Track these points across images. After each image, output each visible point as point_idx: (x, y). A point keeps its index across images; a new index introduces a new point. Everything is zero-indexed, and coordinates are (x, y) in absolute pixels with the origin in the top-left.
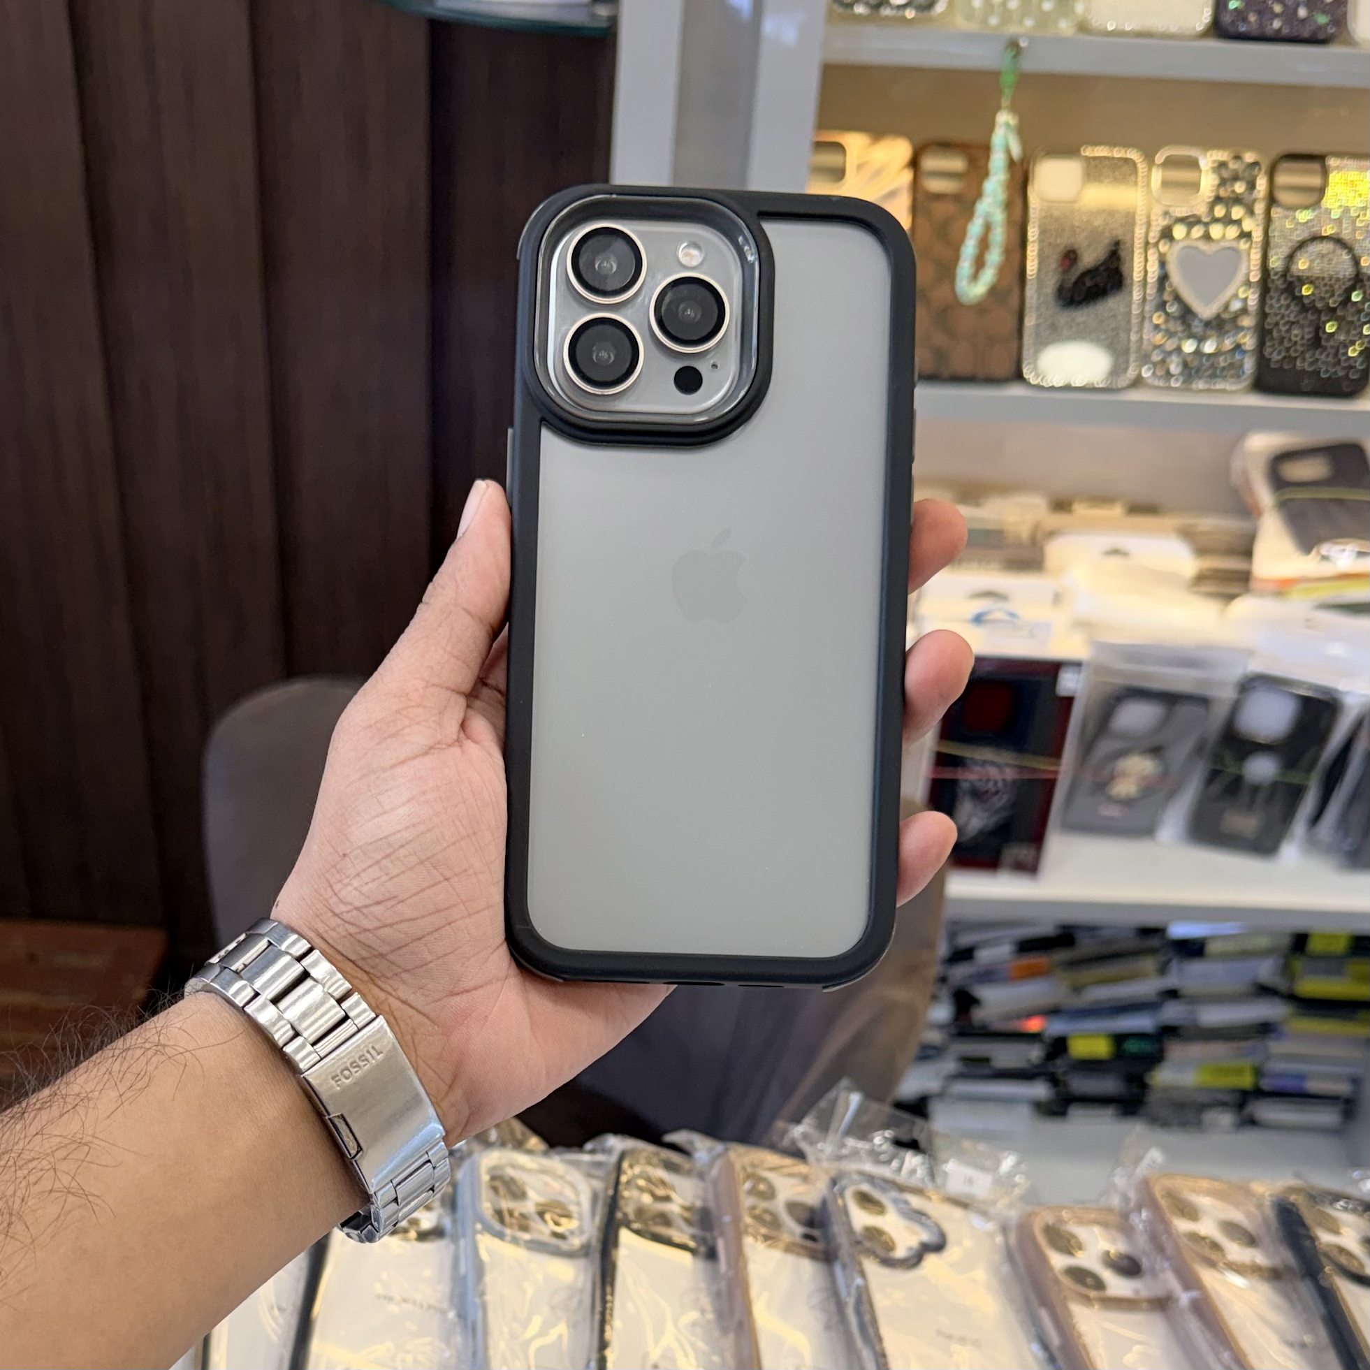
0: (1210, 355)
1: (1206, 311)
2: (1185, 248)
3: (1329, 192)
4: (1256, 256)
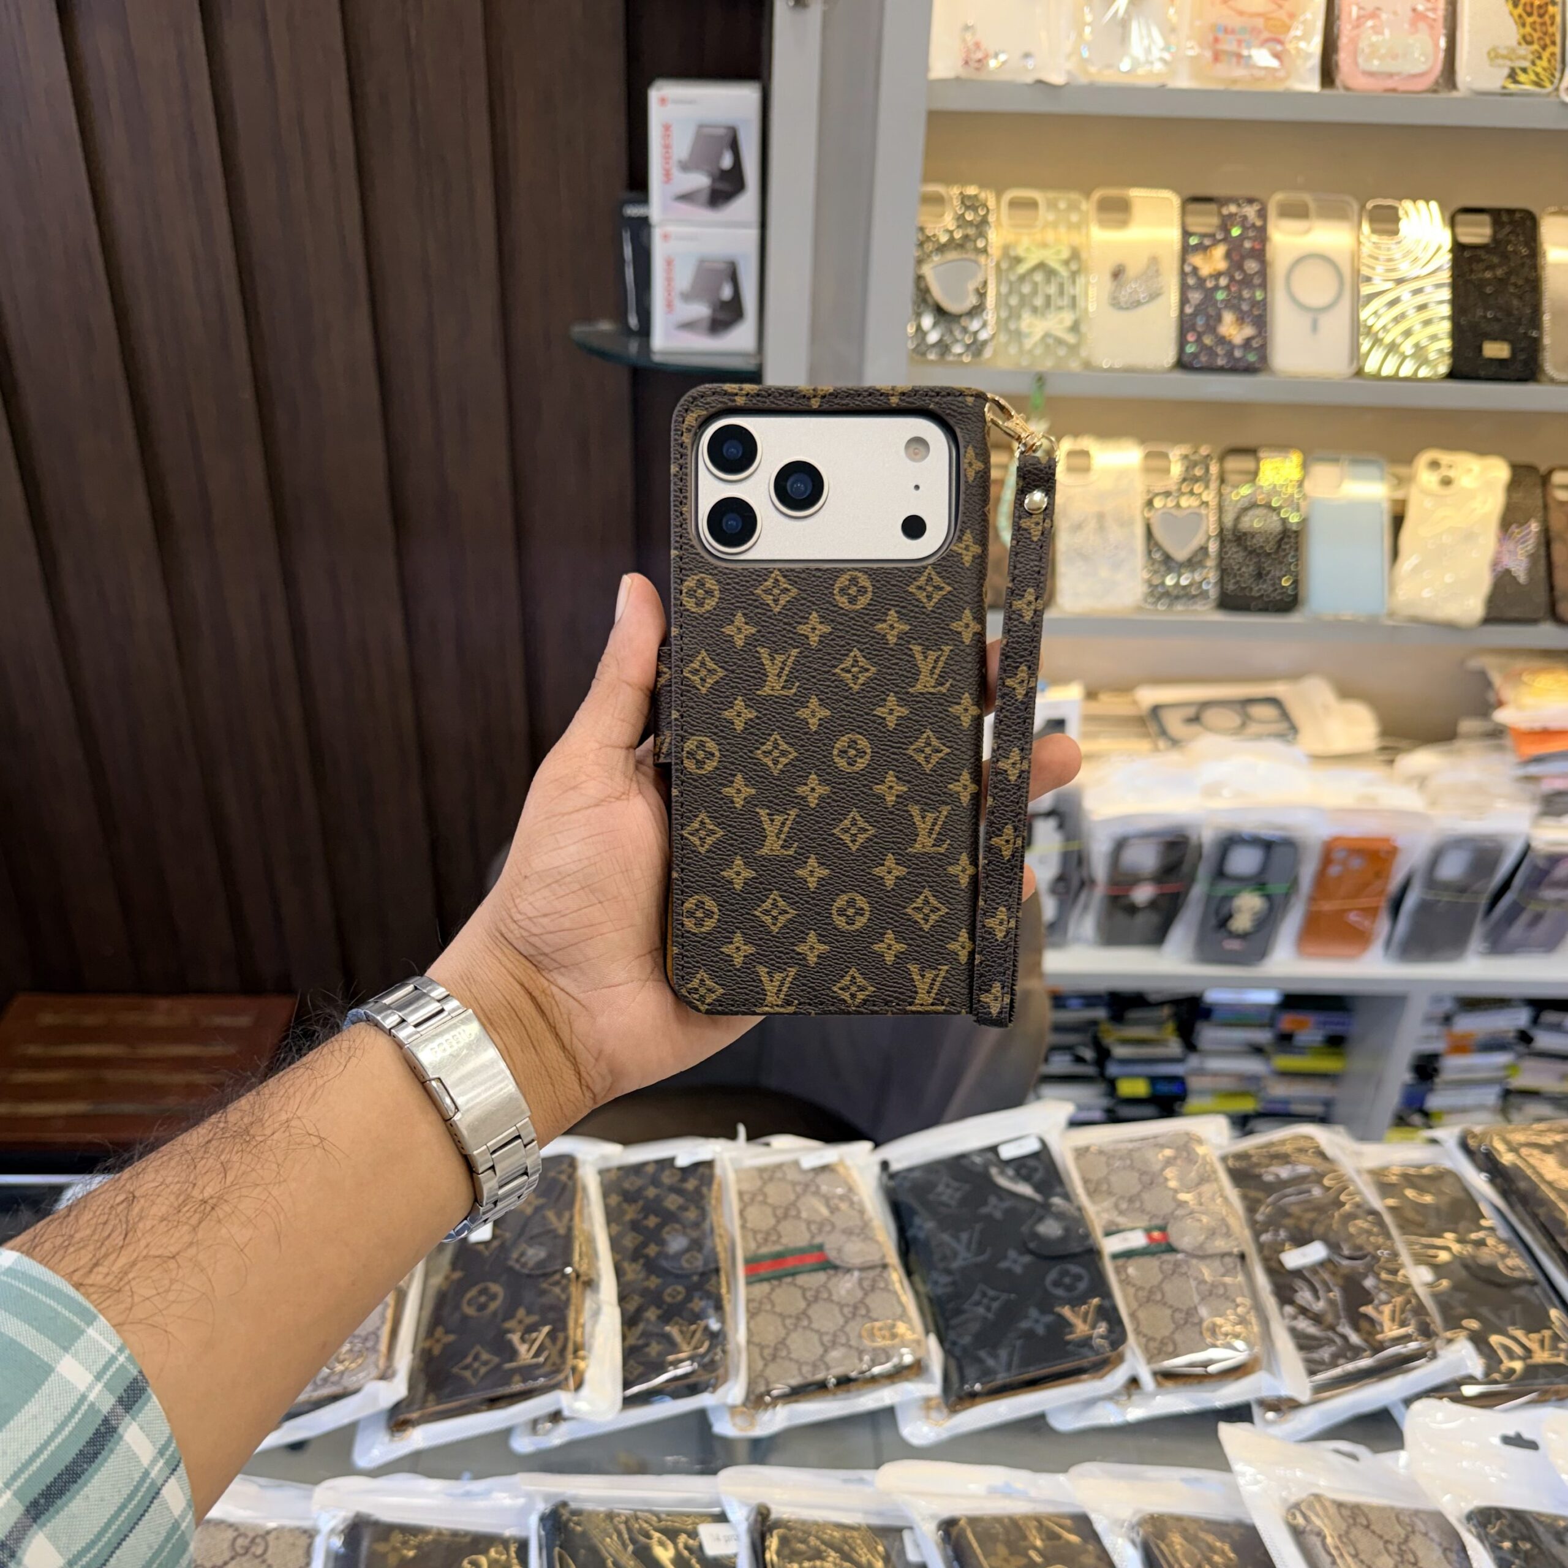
0: (1185, 587)
1: (1181, 554)
2: (1164, 513)
3: (1261, 475)
4: (1213, 518)
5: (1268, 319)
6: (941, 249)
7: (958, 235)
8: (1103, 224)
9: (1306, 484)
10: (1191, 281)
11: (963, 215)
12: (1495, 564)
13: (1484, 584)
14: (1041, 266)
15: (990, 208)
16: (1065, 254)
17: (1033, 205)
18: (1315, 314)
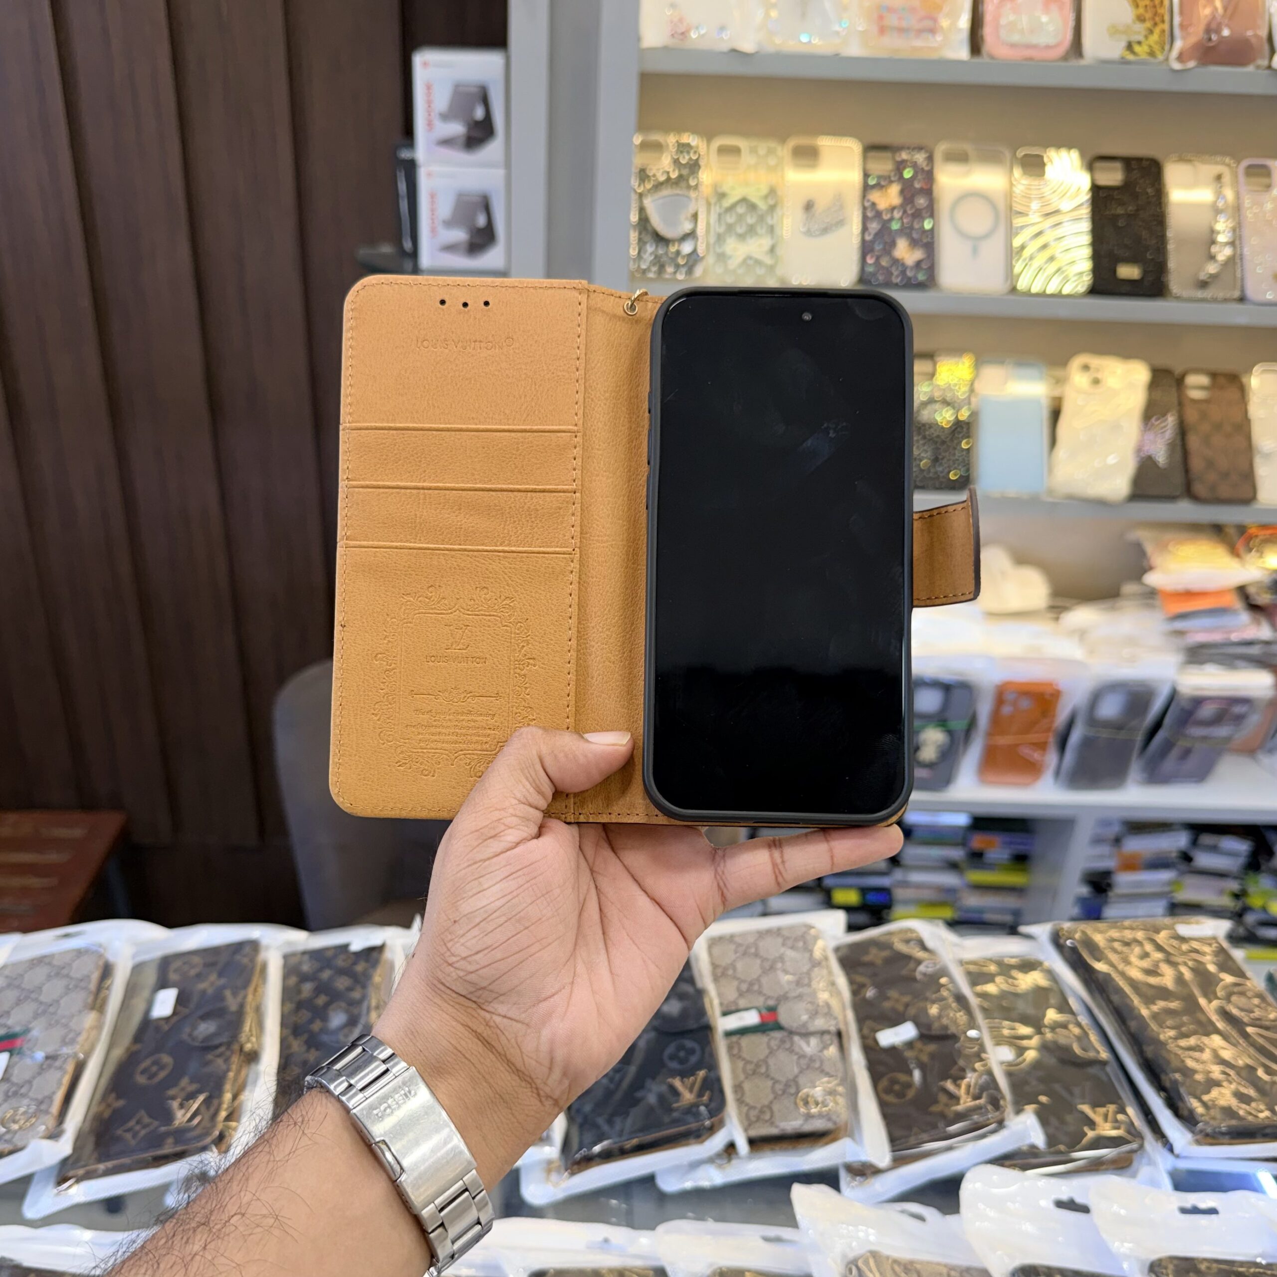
3: (937, 375)
5: (936, 245)
6: (658, 186)
7: (674, 175)
8: (797, 166)
9: (976, 385)
10: (870, 214)
11: (678, 159)
12: (1139, 450)
13: (1129, 468)
14: (744, 200)
15: (701, 153)
16: (764, 191)
17: (736, 151)
18: (976, 242)
